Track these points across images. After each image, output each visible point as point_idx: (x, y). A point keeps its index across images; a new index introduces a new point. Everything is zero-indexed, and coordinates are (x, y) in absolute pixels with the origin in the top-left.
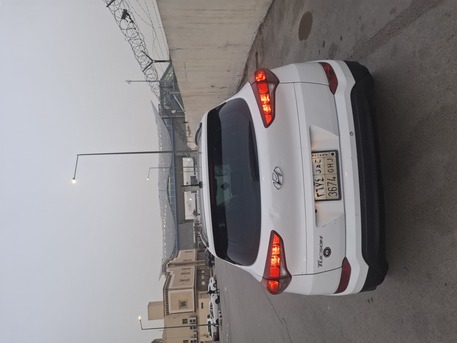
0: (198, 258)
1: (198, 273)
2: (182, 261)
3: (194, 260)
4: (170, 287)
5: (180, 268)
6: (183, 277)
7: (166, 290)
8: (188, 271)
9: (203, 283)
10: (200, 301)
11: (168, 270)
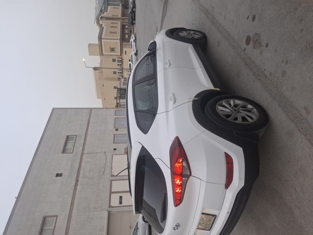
0: (123, 14)
1: (123, 27)
2: (110, 16)
3: (120, 16)
4: (103, 37)
5: (110, 21)
6: (112, 30)
7: (100, 38)
8: (115, 25)
9: (127, 36)
10: (124, 49)
11: (101, 22)
